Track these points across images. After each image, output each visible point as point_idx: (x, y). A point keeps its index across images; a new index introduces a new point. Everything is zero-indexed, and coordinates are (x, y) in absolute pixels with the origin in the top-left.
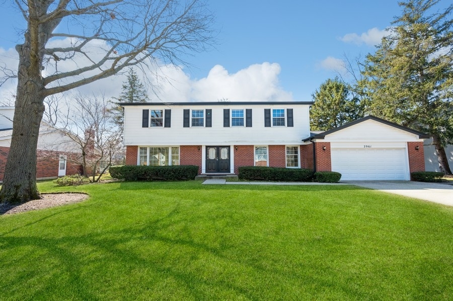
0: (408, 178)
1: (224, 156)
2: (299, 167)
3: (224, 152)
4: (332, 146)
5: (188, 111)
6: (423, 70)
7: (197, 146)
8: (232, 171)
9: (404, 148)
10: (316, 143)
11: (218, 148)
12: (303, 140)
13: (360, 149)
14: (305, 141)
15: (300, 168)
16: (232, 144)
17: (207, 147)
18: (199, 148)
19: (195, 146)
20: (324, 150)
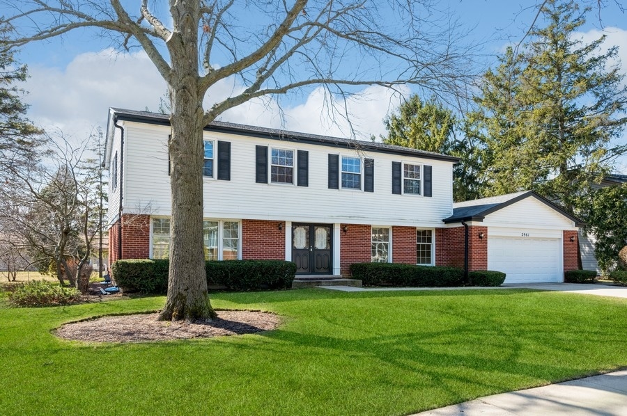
0: (561, 278)
1: (321, 243)
2: (433, 263)
3: (321, 234)
4: (489, 233)
5: (266, 149)
6: (564, 121)
7: (277, 222)
8: (337, 272)
9: (560, 239)
10: (471, 227)
11: (311, 228)
12: (443, 220)
13: (517, 238)
14: (446, 221)
15: (435, 265)
16: (337, 222)
17: (295, 225)
18: (280, 225)
19: (272, 222)
20: (481, 237)
